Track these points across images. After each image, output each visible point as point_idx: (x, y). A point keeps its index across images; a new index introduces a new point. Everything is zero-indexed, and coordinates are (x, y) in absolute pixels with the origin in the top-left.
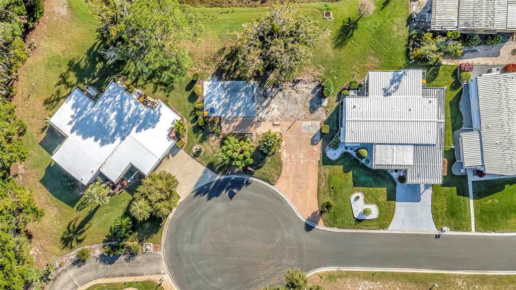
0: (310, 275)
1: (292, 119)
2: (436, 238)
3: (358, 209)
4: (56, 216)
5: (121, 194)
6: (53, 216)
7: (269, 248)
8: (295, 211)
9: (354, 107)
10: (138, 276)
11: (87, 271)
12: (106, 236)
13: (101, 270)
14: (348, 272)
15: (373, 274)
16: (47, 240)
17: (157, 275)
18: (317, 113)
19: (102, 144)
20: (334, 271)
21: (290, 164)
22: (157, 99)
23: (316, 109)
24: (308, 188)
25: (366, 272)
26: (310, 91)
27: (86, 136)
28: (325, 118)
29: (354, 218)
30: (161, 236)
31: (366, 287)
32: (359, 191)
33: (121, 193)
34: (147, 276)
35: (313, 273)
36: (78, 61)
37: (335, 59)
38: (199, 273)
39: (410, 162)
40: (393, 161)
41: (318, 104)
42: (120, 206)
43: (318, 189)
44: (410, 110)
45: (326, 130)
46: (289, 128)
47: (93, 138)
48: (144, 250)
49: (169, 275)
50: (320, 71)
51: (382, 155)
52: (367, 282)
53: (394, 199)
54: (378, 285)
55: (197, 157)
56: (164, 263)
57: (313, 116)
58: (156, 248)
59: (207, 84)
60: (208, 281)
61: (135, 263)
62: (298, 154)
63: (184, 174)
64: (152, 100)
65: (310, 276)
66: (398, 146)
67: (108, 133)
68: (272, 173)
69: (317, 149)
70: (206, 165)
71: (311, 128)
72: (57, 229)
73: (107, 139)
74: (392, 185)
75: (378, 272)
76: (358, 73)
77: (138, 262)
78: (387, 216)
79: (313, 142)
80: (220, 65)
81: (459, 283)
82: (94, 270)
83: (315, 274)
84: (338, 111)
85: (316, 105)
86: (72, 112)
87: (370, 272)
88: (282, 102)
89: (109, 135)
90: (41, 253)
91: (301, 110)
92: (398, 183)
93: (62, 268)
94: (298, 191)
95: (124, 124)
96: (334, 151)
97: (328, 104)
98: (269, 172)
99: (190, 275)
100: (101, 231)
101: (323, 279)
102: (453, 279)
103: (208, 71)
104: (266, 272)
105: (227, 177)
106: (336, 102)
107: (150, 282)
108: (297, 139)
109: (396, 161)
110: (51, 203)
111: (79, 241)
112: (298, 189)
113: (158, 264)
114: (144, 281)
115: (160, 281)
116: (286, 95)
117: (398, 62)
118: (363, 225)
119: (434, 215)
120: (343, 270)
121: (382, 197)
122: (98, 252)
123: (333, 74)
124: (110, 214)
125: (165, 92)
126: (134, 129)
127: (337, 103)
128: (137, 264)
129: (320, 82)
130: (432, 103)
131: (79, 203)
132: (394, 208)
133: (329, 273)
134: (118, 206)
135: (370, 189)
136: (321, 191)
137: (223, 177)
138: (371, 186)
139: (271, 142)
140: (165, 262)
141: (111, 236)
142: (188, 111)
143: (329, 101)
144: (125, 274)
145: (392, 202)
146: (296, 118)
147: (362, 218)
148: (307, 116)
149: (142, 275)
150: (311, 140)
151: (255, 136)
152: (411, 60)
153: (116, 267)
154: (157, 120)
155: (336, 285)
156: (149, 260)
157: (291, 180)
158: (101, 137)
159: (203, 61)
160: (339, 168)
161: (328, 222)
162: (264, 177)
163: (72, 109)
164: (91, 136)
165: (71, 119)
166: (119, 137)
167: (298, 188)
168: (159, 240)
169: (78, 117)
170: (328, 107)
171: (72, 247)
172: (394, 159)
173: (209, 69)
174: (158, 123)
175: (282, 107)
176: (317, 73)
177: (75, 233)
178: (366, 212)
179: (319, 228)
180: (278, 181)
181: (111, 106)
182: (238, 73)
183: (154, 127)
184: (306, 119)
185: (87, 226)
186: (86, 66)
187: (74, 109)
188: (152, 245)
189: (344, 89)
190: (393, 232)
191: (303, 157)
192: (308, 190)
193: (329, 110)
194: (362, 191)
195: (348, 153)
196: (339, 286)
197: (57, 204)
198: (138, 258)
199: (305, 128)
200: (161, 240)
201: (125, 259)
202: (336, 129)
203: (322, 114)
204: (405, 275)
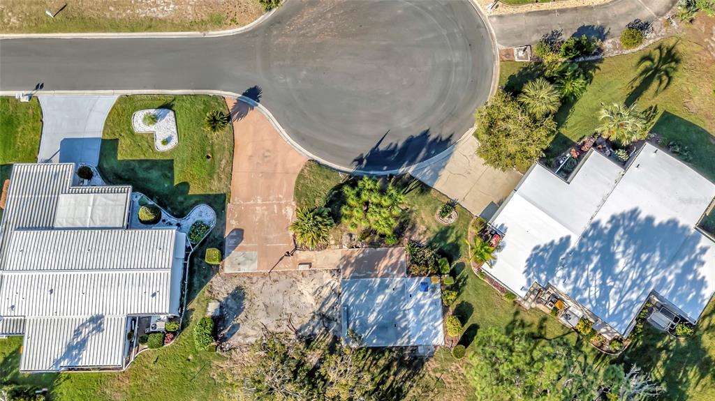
0: (252, 24)
1: (274, 276)
2: (42, 86)
3: (166, 124)
4: (691, 98)
5: (581, 136)
6: (696, 98)
7: (318, 60)
8: (273, 118)
9: (154, 295)
10: (535, 11)
11: (621, 15)
12: (598, 68)
13: (598, 18)
14: (189, 30)
15: (149, 28)
16: (700, 60)
17: (503, 13)
18: (230, 288)
19: (634, 213)
20: (213, 30)
21: (280, 196)
22: (531, 308)
23: (230, 297)
24: (251, 156)
25: (161, 31)
26: (241, 330)
27: (671, 225)
28: (215, 280)
29: (174, 111)
30: (501, 72)
31: (163, 9)
32: (163, 153)
33: (581, 139)
34: (518, 12)
35: (246, 27)
36: (703, 382)
37: (190, 395)
38: (434, 20)
39: (63, 199)
40: (95, 200)
41: (227, 306)
42: (579, 119)
43: (232, 155)
44: (51, 291)
45: (212, 254)
46: (281, 260)
47: (656, 223)
48: (528, 50)
49: (482, 15)
50: (220, 370)
51: (112, 209)
52: (161, 16)
53: (104, 141)
54: (142, 13)
55: (448, 204)
56: (493, 32)
57: (236, 282)
58: (508, 53)
59: (439, 340)
60: (419, 8)
61: (542, 30)
62: (266, 213)
63: (469, 173)
64: (541, 307)
65: (252, 22)
66: (82, 226)
67: (625, 233)
68: (312, 179)
69: (232, 223)
70: (432, 191)
71: (241, 259)
72: (685, 78)
73: (626, 223)
74: (105, 166)
75: (142, 32)
76: (147, 367)
77: (538, 31)
78: (118, 115)
79: (239, 234)
80: (416, 378)
81: (15, 21)
82: (610, 18)
83: (244, 25)
84: (189, 292)
85: (231, 303)
86: (703, 271)
87: (155, 30)
88: (294, 309)
89: (624, 229)
90: (706, 40)
91: (259, 295)
92: (93, 169)
93: (666, 17)
94: (268, 151)
95: (596, 252)
96: (200, 219)
97: (207, 306)
98: (318, 182)
99: (448, 16)
100: (607, 76)
101: (231, 18)
102: (24, 26)
103: (437, 366)
104: (323, 25)
105: (393, 172)
106: (193, 310)
107: (515, 3)
108: (266, 239)
109: (88, 201)
110: (704, 118)
111: (648, 58)
112: (267, 154)
113: (502, 30)
114: (522, 4)
115: (497, 6)
116: (285, 323)
117: (71, 390)
118: (160, 100)
119: (39, 120)
120: (199, 33)
121: (124, 146)
122: (607, 44)
123: (194, 364)
124: (595, 104)
125: (522, 321)
126: (574, 243)
127: (190, 307)
128: (539, 28)
129: (221, 348)
130: (10, 306)
131: (655, 120)
132: (105, 128)
133: (220, 27)
134: (583, 118)
135: (142, 157)
136: (227, 153)
137: (401, 171)
138: (141, 162)
139: (309, 219)
140: (491, 34)
141: (591, 69)
142: (471, 287)
143: (206, 311)
144: (557, 14)
145: (107, 137)
146: (268, 278)
147: (162, 111)
148: (248, 281)
149: (528, 14)
150: (242, 239)
151: (344, 242)
152: (44, 393)
153: (573, 23)
154: (530, 262)
155: (210, 11)
156: (519, 36)
157: (280, 169)
158: (640, 225)
159: (447, 385)
160: (194, 190)
161: (219, 103)
162: (327, 172)
163: (704, 278)
164: (661, 225)
165: (704, 258)
166: (604, 226)
167: (266, 157)
168: (505, 67)
169: (691, 263)
170: (208, 300)
171: (660, 48)
172: (91, 204)
173: (435, 371)
174: (528, 256)
175: (294, 299)
176: (226, 365)
177: (657, 70)
178: (154, 119)
179: (234, 94)
180: (302, 166)
181: (629, 283)
182: (382, 362)
183: (536, 248)
184: (249, 276)
185: (637, 83)
186: (685, 372)
187: (700, 278)
188: (516, 58)
189: (174, 333)
190: (112, 91)
191: (257, 208)
192: (250, 154)
193: (207, 293)
194: (158, 153)
195: (177, 217)
196: (205, 9)
197: (692, 117)
198: (537, 38)
199: (251, 260)
200: (501, 66)
201: (559, 35)
202: (195, 260)
203: (220, 286)
204: (98, 28)
